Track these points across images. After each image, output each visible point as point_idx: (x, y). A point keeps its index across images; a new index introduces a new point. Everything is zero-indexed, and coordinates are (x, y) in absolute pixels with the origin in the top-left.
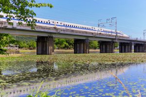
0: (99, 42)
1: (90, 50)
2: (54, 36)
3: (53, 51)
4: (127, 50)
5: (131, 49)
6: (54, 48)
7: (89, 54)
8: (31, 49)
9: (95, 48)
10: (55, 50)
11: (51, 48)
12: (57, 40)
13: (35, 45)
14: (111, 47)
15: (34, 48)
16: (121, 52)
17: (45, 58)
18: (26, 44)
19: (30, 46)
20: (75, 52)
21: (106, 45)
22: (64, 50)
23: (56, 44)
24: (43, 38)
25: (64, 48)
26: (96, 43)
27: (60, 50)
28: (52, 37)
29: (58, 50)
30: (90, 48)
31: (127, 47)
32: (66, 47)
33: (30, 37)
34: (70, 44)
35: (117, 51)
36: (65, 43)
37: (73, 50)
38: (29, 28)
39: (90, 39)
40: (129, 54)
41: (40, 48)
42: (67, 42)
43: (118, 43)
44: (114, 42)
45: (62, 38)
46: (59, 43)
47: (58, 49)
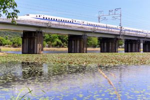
0: (99, 39)
1: (88, 49)
2: (43, 31)
3: (42, 50)
4: (134, 49)
5: (139, 48)
6: (43, 46)
7: (87, 54)
8: (15, 47)
9: (95, 47)
10: (45, 49)
11: (39, 46)
12: (47, 36)
13: (21, 42)
14: (114, 45)
15: (19, 46)
16: (126, 51)
18: (9, 41)
19: (14, 43)
20: (70, 52)
21: (108, 42)
22: (56, 49)
23: (47, 40)
24: (30, 33)
25: (56, 46)
26: (95, 40)
28: (41, 32)
29: (48, 49)
30: (88, 46)
31: (134, 45)
32: (58, 45)
33: (15, 32)
34: (63, 41)
35: (121, 50)
36: (58, 40)
37: (67, 49)
39: (88, 34)
40: (136, 54)
41: (26, 46)
42: (60, 38)
43: (124, 41)
44: (117, 39)
45: (54, 34)
46: (50, 40)
47: (49, 47)
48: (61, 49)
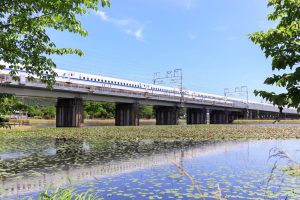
0: (155, 107)
1: (141, 120)
2: (84, 97)
3: (82, 122)
5: (205, 118)
6: (84, 117)
7: (140, 127)
8: (47, 118)
9: (149, 117)
10: (86, 120)
11: (78, 116)
12: (88, 104)
14: (173, 116)
15: (52, 117)
16: (189, 123)
17: (69, 132)
18: (39, 111)
19: (45, 114)
20: (117, 124)
21: (166, 112)
22: (100, 121)
23: (88, 110)
24: (67, 100)
25: (99, 117)
26: (150, 109)
27: (94, 120)
28: (81, 100)
29: (90, 120)
30: (140, 117)
31: (198, 116)
32: (102, 116)
33: (47, 100)
34: (109, 111)
35: (182, 121)
36: (102, 109)
37: (113, 121)
38: (45, 86)
39: (140, 102)
40: (201, 127)
41: (62, 117)
42: (104, 107)
43: (185, 109)
44: (178, 108)
45: (97, 102)
46: (92, 109)
47: (91, 118)
48: (106, 121)
